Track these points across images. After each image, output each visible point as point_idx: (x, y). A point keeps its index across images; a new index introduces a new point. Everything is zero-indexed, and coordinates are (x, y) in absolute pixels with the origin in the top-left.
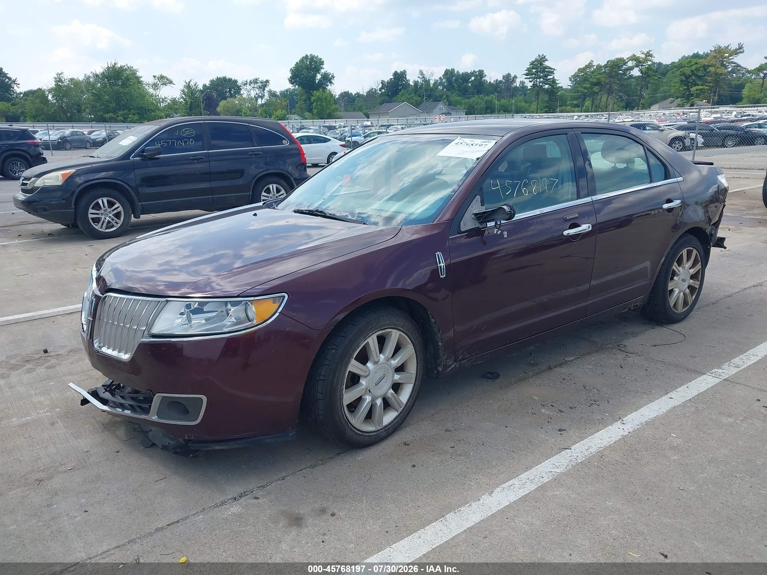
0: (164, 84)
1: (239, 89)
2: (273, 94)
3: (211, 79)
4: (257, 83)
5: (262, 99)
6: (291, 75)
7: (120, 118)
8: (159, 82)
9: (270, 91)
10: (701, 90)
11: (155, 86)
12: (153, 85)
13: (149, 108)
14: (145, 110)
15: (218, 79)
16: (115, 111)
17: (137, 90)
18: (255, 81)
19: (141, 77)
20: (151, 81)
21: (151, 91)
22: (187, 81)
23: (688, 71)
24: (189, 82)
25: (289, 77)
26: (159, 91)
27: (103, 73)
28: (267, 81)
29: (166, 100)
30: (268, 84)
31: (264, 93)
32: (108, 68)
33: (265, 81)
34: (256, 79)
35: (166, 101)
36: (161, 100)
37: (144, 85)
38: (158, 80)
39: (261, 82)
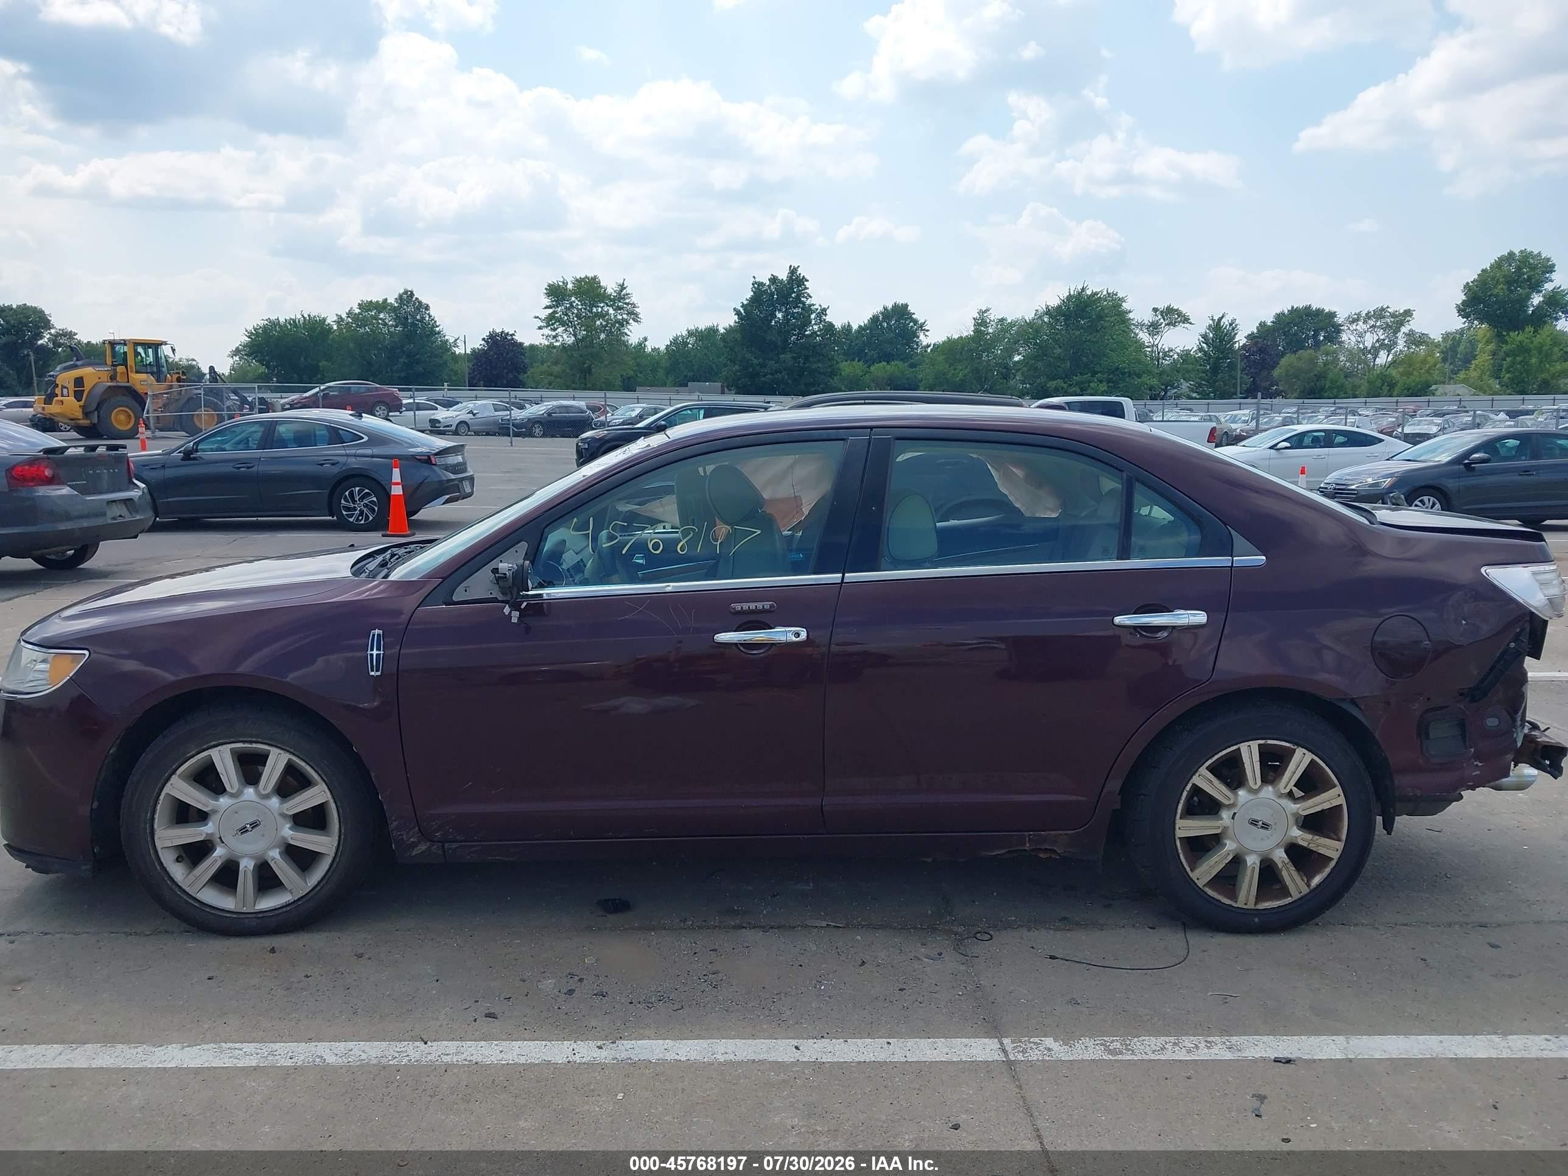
0: (1171, 324)
1: (1337, 329)
2: (1416, 339)
3: (1278, 312)
4: (1384, 317)
5: (1389, 352)
6: (1464, 298)
7: (1074, 389)
8: (1162, 320)
9: (1411, 334)
11: (1154, 328)
12: (1150, 326)
13: (1132, 369)
14: (1124, 373)
15: (1293, 311)
16: (1067, 376)
17: (1115, 337)
18: (1380, 314)
19: (1130, 312)
20: (1148, 317)
21: (1144, 336)
22: (1216, 318)
24: (1220, 319)
25: (1459, 302)
26: (1160, 337)
27: (1059, 307)
28: (1408, 313)
29: (1171, 354)
30: (1408, 318)
31: (1397, 338)
32: (1070, 297)
33: (1401, 311)
34: (1382, 309)
35: (1171, 356)
36: (1161, 354)
37: (1133, 327)
38: (1162, 315)
39: (1393, 315)
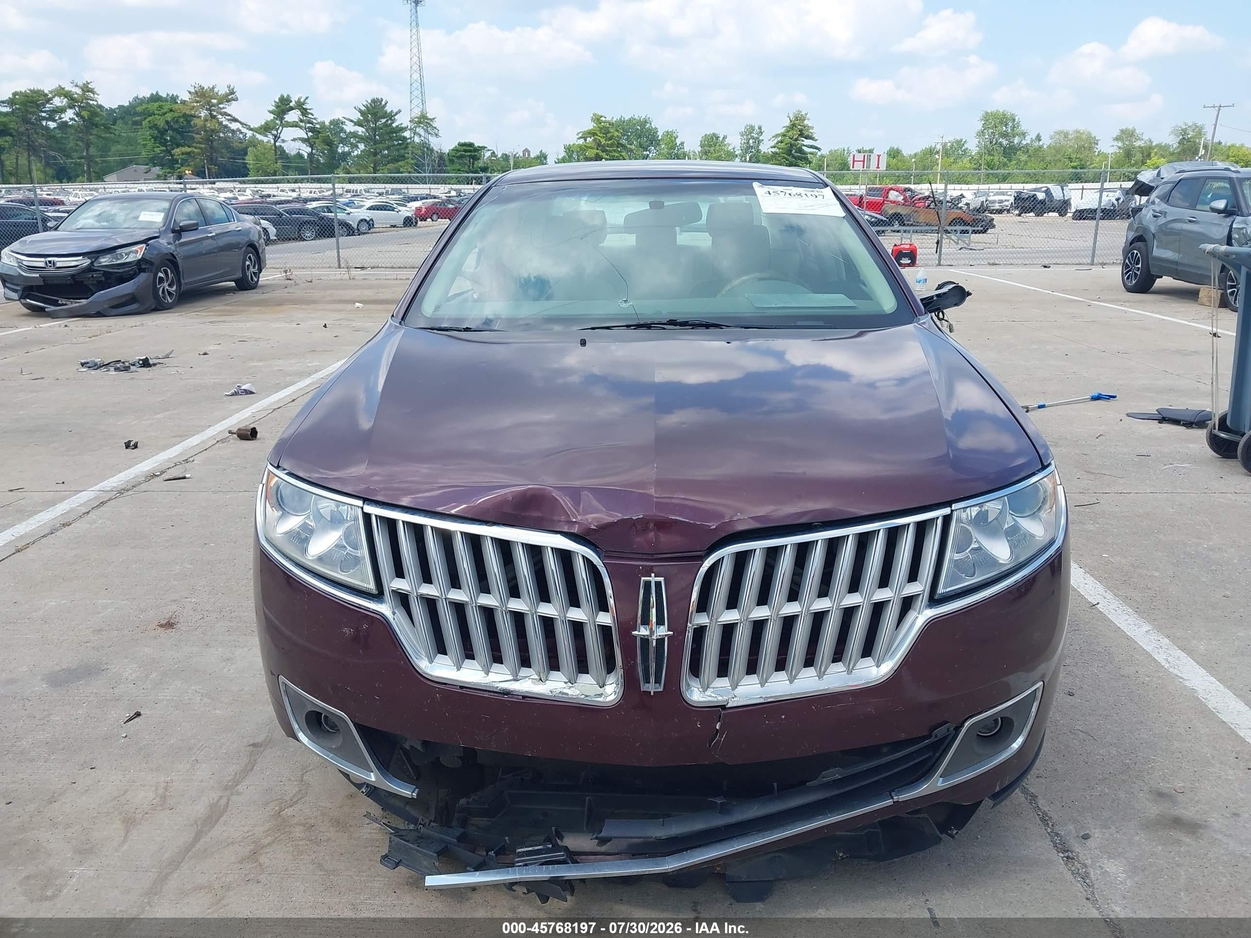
10: (188, 153)
23: (161, 123)
